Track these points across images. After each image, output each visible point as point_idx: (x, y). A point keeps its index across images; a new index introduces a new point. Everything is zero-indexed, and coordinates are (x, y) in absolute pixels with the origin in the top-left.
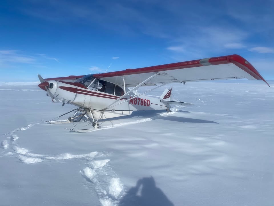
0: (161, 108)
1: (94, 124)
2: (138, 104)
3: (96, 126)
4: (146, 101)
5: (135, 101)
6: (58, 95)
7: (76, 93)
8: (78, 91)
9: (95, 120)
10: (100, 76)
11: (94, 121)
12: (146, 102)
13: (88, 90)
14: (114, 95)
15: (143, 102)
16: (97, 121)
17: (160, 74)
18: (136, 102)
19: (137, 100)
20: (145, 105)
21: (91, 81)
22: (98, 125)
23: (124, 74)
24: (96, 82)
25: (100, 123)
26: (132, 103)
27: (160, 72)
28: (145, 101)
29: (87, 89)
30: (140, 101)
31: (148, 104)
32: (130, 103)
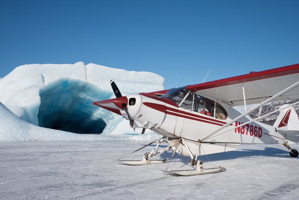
0: (277, 141)
1: (194, 163)
2: (247, 134)
3: (198, 166)
4: (257, 128)
5: (242, 128)
6: (141, 115)
7: (165, 113)
8: (167, 110)
12: (256, 131)
13: (180, 109)
14: (214, 118)
15: (254, 130)
19: (244, 126)
20: (256, 136)
22: (201, 163)
24: (190, 98)
26: (239, 132)
28: (256, 129)
29: (178, 107)
30: (249, 129)
31: (260, 135)
32: (236, 132)
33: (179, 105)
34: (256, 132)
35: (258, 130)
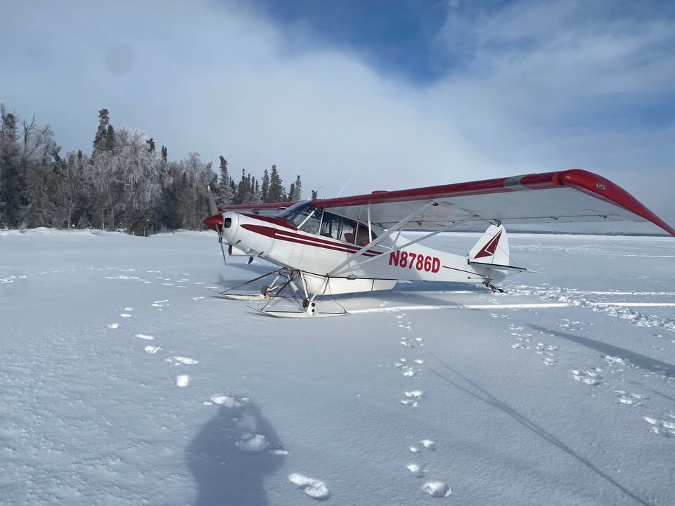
0: (469, 278)
1: (306, 304)
2: (410, 267)
3: (310, 307)
4: (430, 259)
5: (403, 259)
6: (239, 241)
7: (273, 238)
8: (276, 234)
9: (310, 296)
10: (325, 205)
11: (307, 296)
12: (429, 263)
13: (299, 232)
14: (355, 245)
15: (424, 263)
16: (314, 297)
17: (437, 204)
18: (406, 262)
19: (406, 257)
20: (427, 270)
21: (308, 213)
22: (313, 305)
23: (370, 201)
24: (316, 216)
25: (317, 303)
26: (396, 264)
27: (436, 200)
28: (428, 260)
29: (297, 230)
30: (416, 261)
31: (436, 268)
32: (390, 263)
33: (298, 228)
34: (428, 265)
35: (431, 262)
